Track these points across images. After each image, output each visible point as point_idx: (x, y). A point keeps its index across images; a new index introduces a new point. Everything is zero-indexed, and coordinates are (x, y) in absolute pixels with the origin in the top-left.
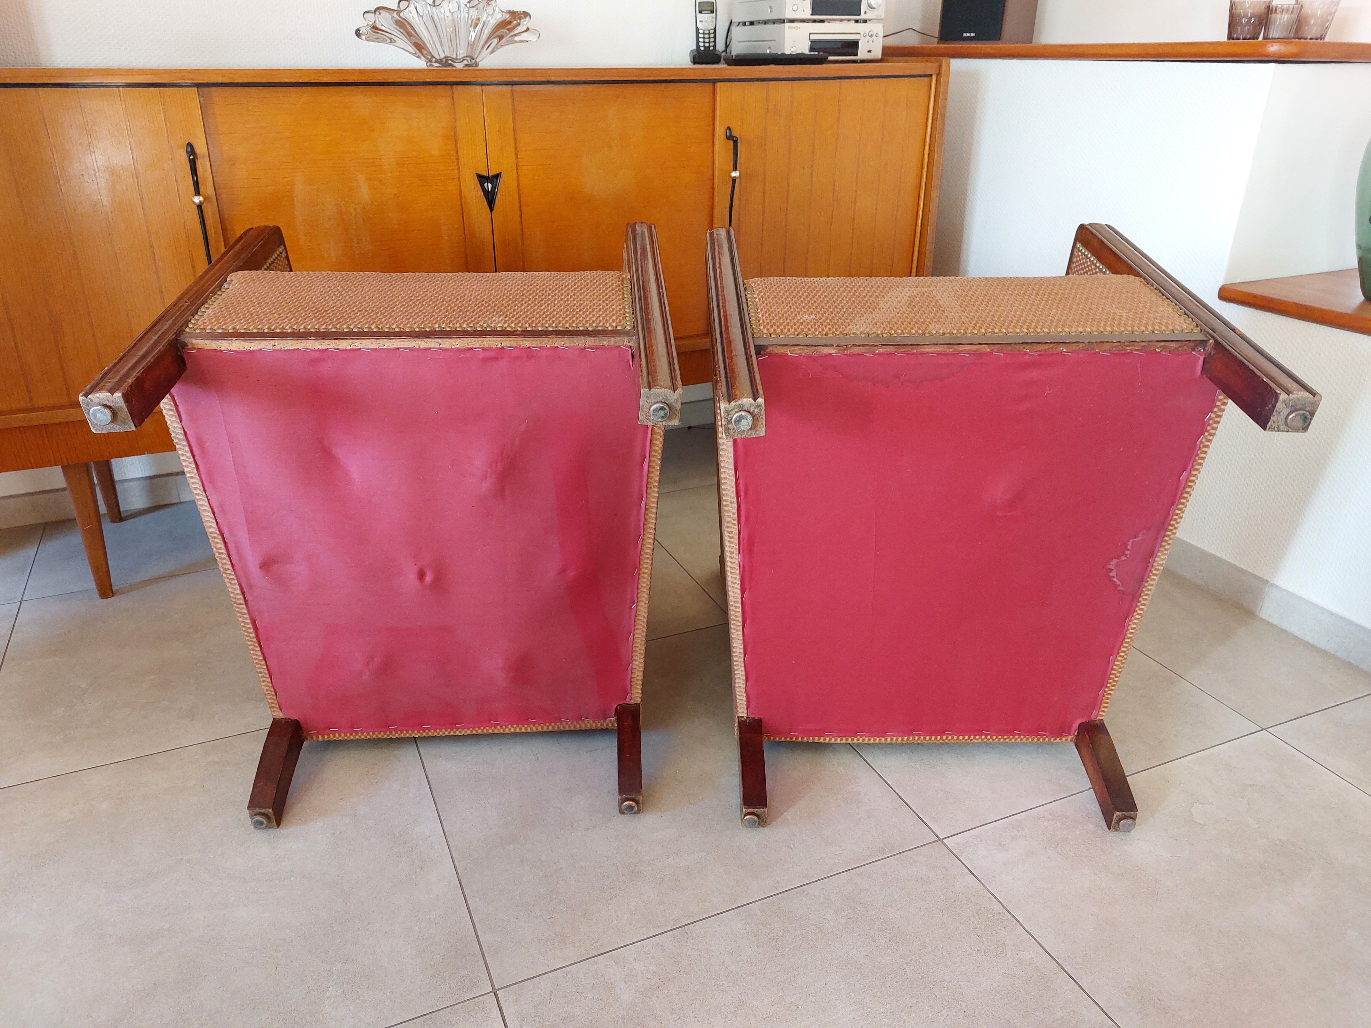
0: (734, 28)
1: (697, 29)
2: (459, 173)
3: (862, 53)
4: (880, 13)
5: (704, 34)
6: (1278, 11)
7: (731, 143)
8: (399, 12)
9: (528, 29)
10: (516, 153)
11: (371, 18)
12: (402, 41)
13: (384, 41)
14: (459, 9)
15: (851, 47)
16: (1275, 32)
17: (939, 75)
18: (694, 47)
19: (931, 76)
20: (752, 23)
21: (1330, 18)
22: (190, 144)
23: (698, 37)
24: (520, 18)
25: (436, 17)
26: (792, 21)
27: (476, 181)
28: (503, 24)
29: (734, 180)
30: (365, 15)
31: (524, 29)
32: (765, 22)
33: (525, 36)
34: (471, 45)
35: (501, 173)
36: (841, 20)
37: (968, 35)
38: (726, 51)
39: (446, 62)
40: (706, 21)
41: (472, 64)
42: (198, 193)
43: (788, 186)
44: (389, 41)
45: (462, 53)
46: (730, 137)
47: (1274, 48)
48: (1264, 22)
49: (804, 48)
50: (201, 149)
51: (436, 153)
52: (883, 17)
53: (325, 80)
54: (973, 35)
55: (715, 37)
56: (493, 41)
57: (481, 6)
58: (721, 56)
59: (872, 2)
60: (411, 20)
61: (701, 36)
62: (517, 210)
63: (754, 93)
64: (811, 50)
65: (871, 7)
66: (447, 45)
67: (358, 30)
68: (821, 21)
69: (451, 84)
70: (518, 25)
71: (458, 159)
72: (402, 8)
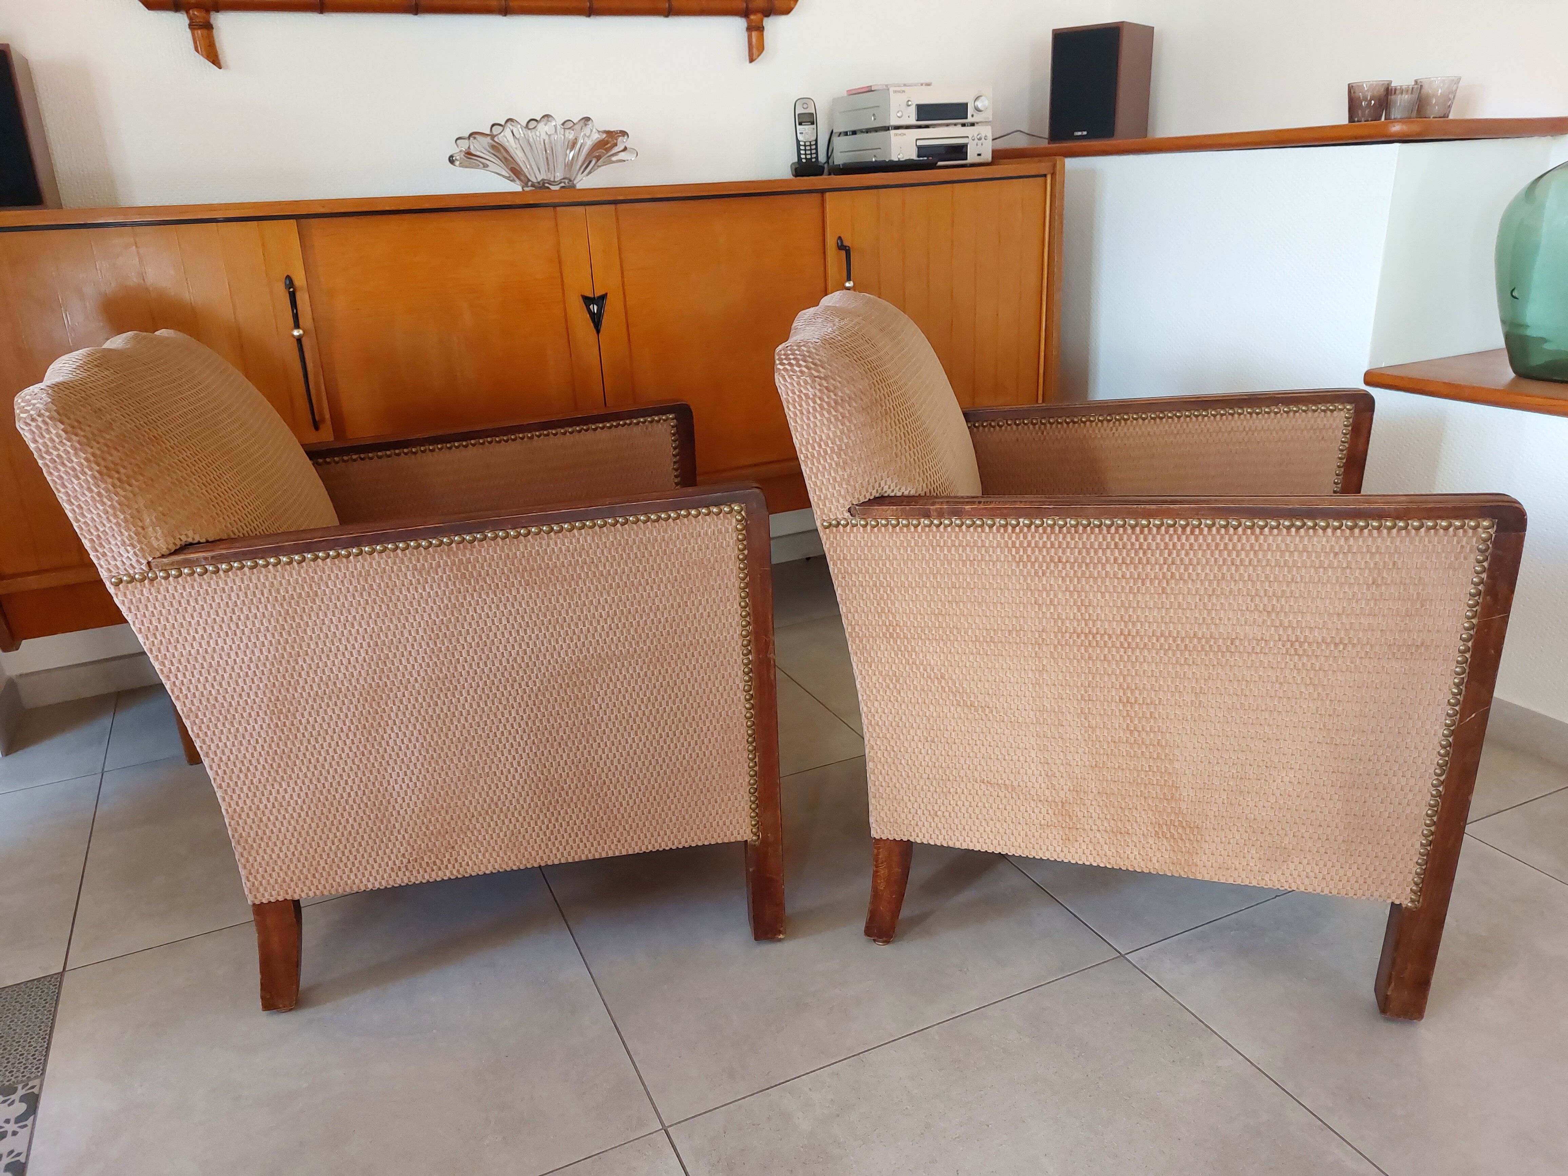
0: (835, 139)
1: (798, 141)
2: (564, 295)
3: (972, 158)
4: (988, 115)
5: (805, 146)
6: (1398, 92)
7: (843, 253)
8: (493, 136)
9: (625, 149)
10: (622, 272)
11: (464, 145)
12: (496, 166)
13: (477, 167)
14: (556, 131)
15: (958, 151)
16: (1396, 114)
17: (1053, 174)
18: (796, 160)
19: (1045, 176)
20: (854, 133)
21: (1451, 96)
22: (288, 277)
23: (799, 150)
24: (617, 138)
25: (531, 140)
26: (897, 128)
27: (581, 303)
28: (600, 145)
30: (458, 141)
31: (622, 148)
32: (868, 131)
33: (622, 156)
34: (569, 165)
35: (606, 294)
36: (947, 125)
37: (1080, 133)
38: (827, 162)
39: (542, 186)
40: (806, 133)
41: (570, 186)
42: (297, 326)
44: (481, 165)
45: (559, 176)
46: (842, 246)
47: (1396, 128)
48: (1385, 104)
49: (911, 154)
50: (300, 280)
51: (540, 276)
52: (991, 119)
54: (1085, 133)
55: (816, 149)
56: (590, 162)
57: (577, 127)
58: (823, 168)
59: (979, 104)
60: (506, 144)
61: (802, 148)
62: (625, 330)
63: (864, 202)
64: (918, 156)
65: (978, 110)
66: (543, 168)
67: (451, 156)
68: (927, 127)
69: (555, 206)
70: (616, 145)
71: (562, 281)
72: (495, 133)
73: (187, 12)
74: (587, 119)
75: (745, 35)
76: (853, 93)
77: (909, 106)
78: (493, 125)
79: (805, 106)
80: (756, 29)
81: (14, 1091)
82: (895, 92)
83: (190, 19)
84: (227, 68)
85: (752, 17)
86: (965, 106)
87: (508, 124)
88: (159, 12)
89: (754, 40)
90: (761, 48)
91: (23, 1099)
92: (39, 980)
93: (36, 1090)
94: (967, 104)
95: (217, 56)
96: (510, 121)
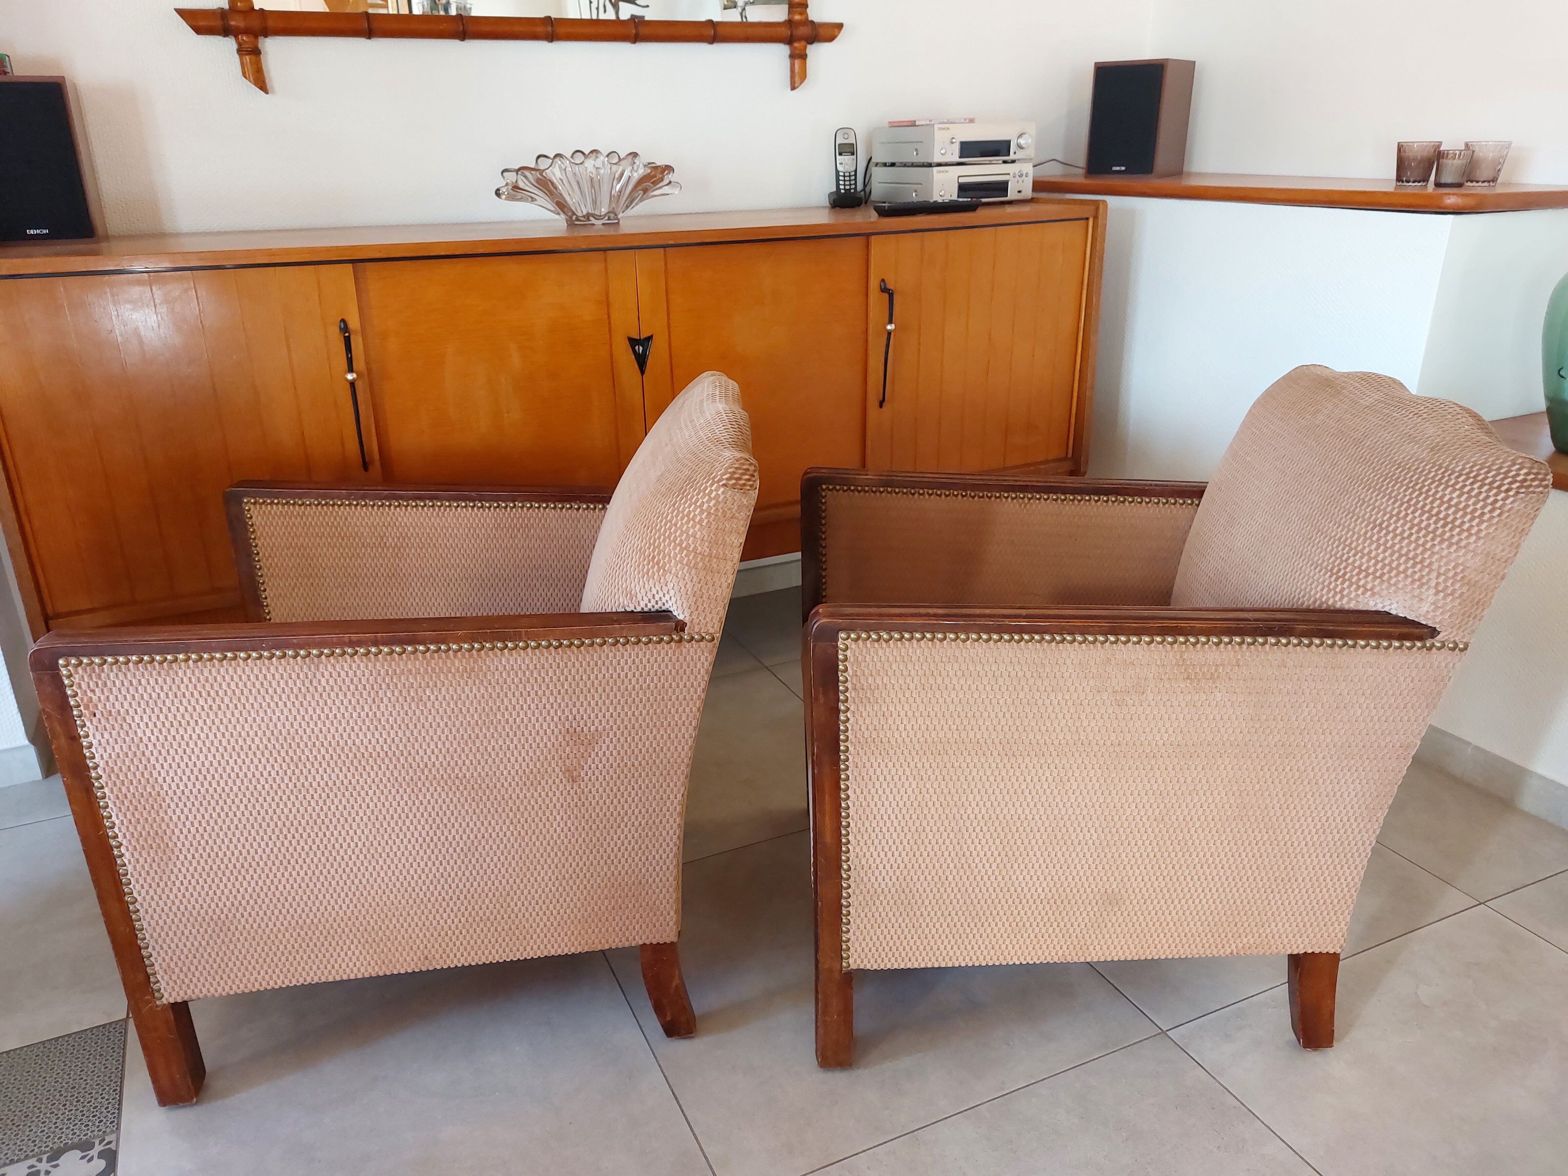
0: (873, 170)
1: (837, 172)
2: (611, 337)
3: (1012, 195)
4: (1030, 152)
5: (844, 176)
6: (1448, 154)
7: (886, 296)
8: (538, 170)
9: (670, 182)
10: (668, 315)
11: (511, 177)
12: (542, 199)
13: (526, 201)
14: (603, 165)
15: (1001, 188)
16: (1447, 175)
17: (1096, 218)
18: (834, 189)
19: (1087, 219)
20: (893, 165)
21: (1501, 161)
22: (343, 321)
23: (838, 180)
24: (664, 173)
25: (579, 174)
26: (939, 165)
27: (626, 345)
28: (645, 179)
29: (889, 333)
30: (505, 174)
31: (667, 182)
32: (908, 165)
33: (666, 190)
34: (614, 200)
35: (652, 336)
36: (990, 162)
37: (1118, 168)
38: (864, 190)
39: (587, 222)
40: (846, 163)
41: (613, 224)
42: (351, 370)
43: (943, 337)
44: (529, 200)
45: (604, 211)
46: (884, 289)
48: (1434, 165)
49: (951, 194)
50: (354, 323)
51: (587, 318)
52: (1033, 156)
53: (481, 251)
54: (1123, 168)
55: (855, 179)
56: (638, 194)
57: (624, 162)
58: (860, 199)
59: (1022, 141)
60: (554, 180)
61: (841, 178)
62: (669, 372)
63: (910, 243)
64: (959, 197)
65: (1020, 147)
66: (589, 201)
67: (498, 190)
68: (970, 164)
69: (605, 250)
70: (662, 180)
71: (610, 323)
72: (542, 167)
73: (236, 37)
74: (635, 155)
75: (787, 62)
76: (895, 125)
77: (952, 143)
78: (540, 158)
79: (846, 136)
80: (798, 57)
81: (91, 1146)
82: (940, 129)
83: (239, 44)
84: (274, 92)
85: (796, 45)
86: (1007, 143)
87: (557, 160)
88: (207, 36)
89: (796, 68)
90: (803, 77)
91: (101, 1155)
92: (104, 1026)
93: (113, 1146)
94: (1009, 141)
95: (264, 82)
96: (558, 155)
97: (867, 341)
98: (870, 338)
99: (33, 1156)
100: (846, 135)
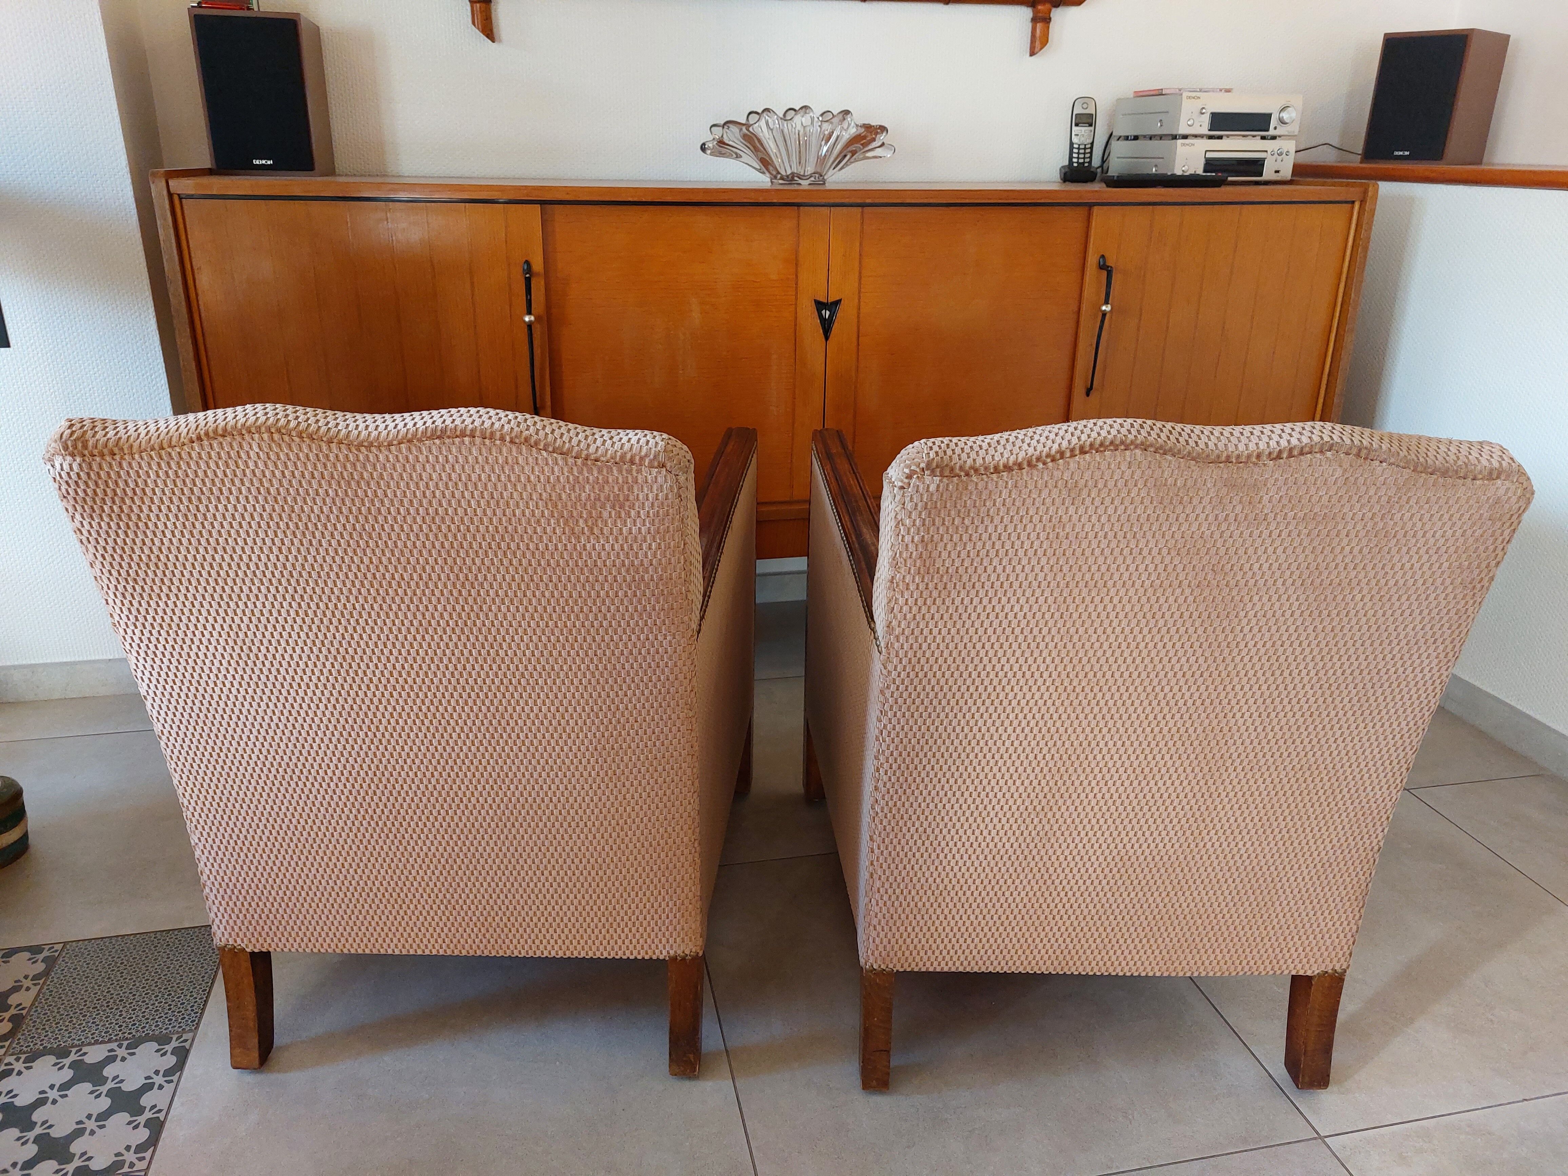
0: (1114, 143)
1: (1072, 144)
2: (796, 299)
3: (1268, 174)
4: (1294, 128)
5: (1079, 149)
7: (1105, 273)
8: (748, 126)
9: (883, 144)
10: (860, 279)
11: (718, 132)
12: (748, 157)
13: (729, 156)
14: (812, 123)
15: (1254, 166)
17: (1363, 202)
18: (1066, 163)
19: (1353, 202)
20: (1136, 138)
22: (527, 262)
23: (1071, 153)
24: (877, 133)
25: (786, 131)
26: (1185, 137)
27: (812, 308)
28: (856, 140)
29: (1104, 314)
30: (713, 128)
31: (879, 144)
32: (1151, 138)
33: (879, 152)
34: (821, 160)
35: (841, 299)
36: (1244, 137)
37: (1401, 153)
38: (1102, 166)
39: (791, 179)
40: (1082, 135)
41: (818, 182)
42: (529, 313)
43: (1168, 322)
44: (735, 156)
45: (810, 170)
46: (1104, 266)
49: (1197, 168)
50: (538, 265)
51: (774, 277)
52: (1296, 133)
53: (669, 199)
54: (1407, 153)
55: (1091, 153)
56: (845, 156)
57: (835, 120)
58: (1096, 174)
59: (1285, 116)
60: (761, 135)
61: (1075, 151)
62: (854, 340)
63: (1137, 218)
64: (1205, 171)
65: (1282, 122)
66: (794, 158)
67: (704, 144)
68: (1220, 137)
69: (798, 205)
70: (874, 140)
71: (796, 284)
72: (751, 122)
74: (847, 112)
75: (1029, 25)
76: (1140, 95)
77: (1203, 113)
78: (750, 113)
80: (1041, 20)
81: (169, 1041)
82: (1189, 97)
84: (500, 41)
85: (1040, 7)
86: (1269, 116)
87: (765, 114)
89: (1038, 31)
90: (1045, 41)
91: (174, 1052)
93: (187, 1045)
95: (491, 30)
96: (767, 110)
97: (1078, 322)
98: (1082, 319)
99: (116, 1040)
100: (1085, 105)
